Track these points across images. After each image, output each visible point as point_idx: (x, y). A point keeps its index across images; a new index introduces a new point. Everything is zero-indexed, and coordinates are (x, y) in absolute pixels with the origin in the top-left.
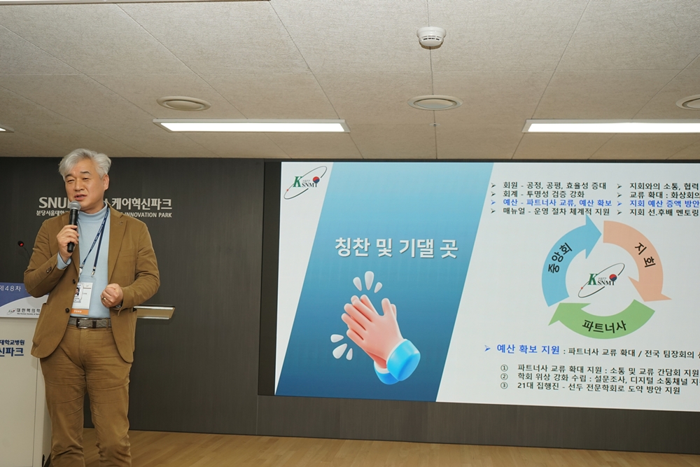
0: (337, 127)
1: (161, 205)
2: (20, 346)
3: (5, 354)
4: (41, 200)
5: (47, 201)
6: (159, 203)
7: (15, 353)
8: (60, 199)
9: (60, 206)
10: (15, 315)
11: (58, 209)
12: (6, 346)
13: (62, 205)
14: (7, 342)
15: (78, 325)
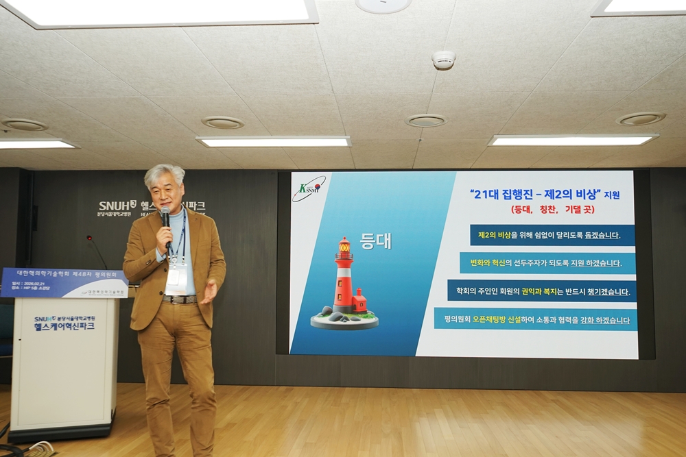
0: (343, 142)
1: (197, 207)
2: (91, 321)
3: (79, 328)
4: (101, 204)
5: (105, 205)
6: (195, 205)
7: (87, 327)
8: (116, 203)
9: (116, 209)
10: (87, 296)
11: (114, 211)
12: (80, 321)
13: (118, 208)
14: (81, 318)
15: (172, 301)
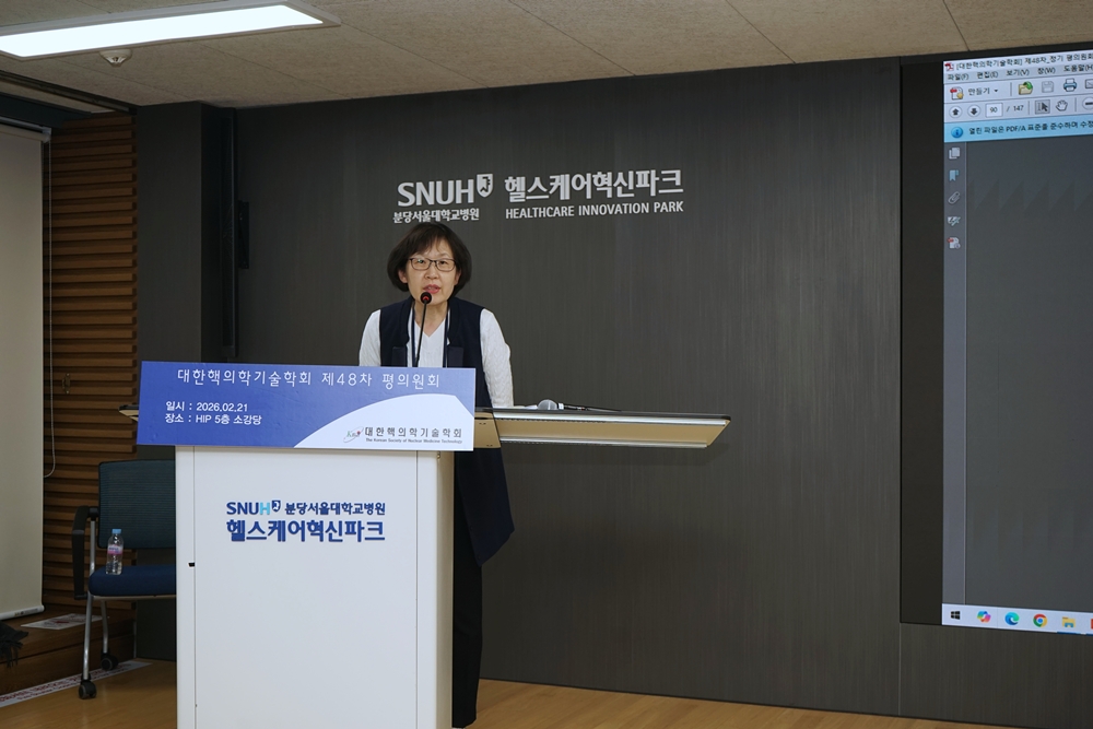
1: (659, 185)
2: (375, 517)
3: (344, 537)
4: (401, 189)
5: (413, 191)
6: (654, 179)
7: (365, 533)
8: (439, 184)
9: (440, 201)
10: (361, 443)
11: (437, 206)
12: (345, 517)
14: (347, 507)
